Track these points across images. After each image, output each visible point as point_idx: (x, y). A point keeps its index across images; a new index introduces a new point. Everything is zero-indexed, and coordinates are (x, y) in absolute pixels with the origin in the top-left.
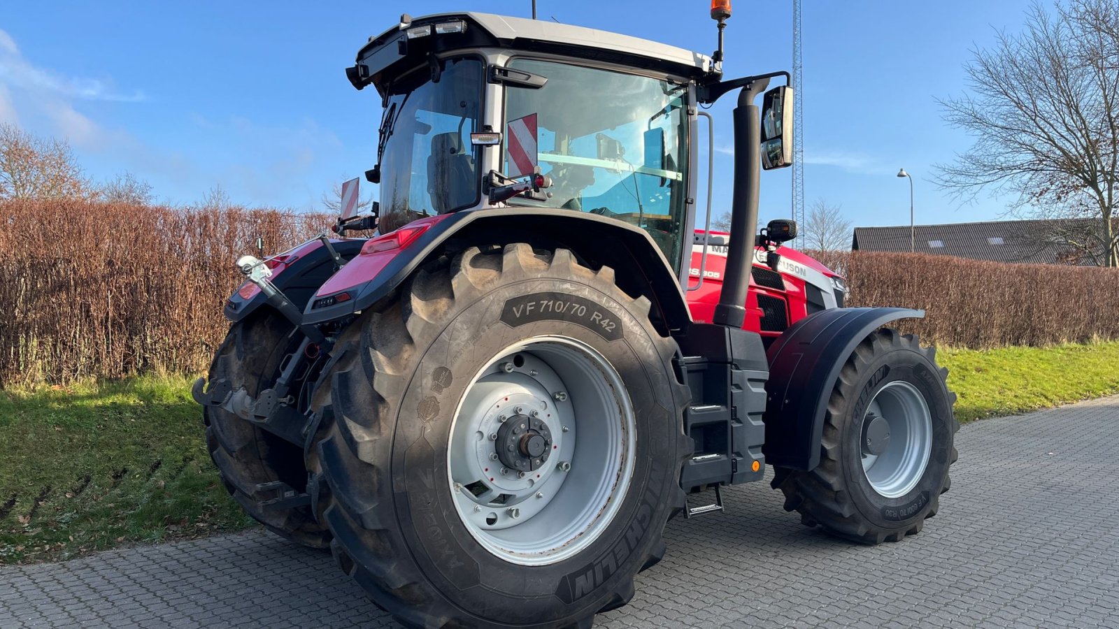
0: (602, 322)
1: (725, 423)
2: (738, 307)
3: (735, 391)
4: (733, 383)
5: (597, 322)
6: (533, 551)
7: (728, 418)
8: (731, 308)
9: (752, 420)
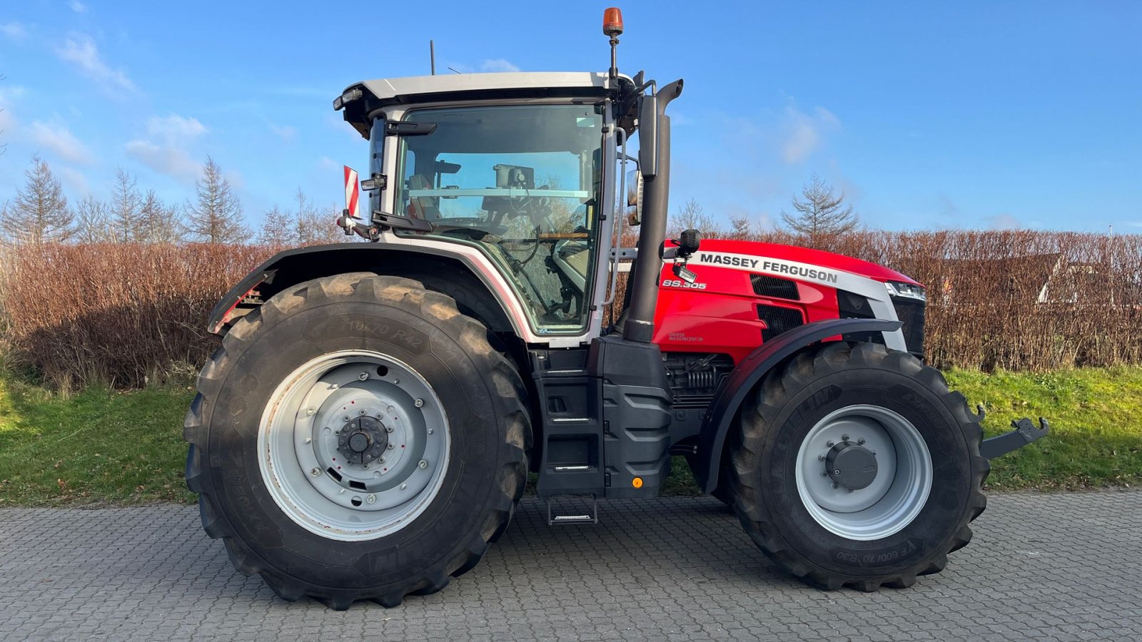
0: (406, 339)
1: (596, 436)
2: (638, 321)
3: (607, 405)
4: (604, 397)
5: (401, 339)
6: (350, 530)
7: (600, 432)
8: (632, 323)
9: (635, 436)
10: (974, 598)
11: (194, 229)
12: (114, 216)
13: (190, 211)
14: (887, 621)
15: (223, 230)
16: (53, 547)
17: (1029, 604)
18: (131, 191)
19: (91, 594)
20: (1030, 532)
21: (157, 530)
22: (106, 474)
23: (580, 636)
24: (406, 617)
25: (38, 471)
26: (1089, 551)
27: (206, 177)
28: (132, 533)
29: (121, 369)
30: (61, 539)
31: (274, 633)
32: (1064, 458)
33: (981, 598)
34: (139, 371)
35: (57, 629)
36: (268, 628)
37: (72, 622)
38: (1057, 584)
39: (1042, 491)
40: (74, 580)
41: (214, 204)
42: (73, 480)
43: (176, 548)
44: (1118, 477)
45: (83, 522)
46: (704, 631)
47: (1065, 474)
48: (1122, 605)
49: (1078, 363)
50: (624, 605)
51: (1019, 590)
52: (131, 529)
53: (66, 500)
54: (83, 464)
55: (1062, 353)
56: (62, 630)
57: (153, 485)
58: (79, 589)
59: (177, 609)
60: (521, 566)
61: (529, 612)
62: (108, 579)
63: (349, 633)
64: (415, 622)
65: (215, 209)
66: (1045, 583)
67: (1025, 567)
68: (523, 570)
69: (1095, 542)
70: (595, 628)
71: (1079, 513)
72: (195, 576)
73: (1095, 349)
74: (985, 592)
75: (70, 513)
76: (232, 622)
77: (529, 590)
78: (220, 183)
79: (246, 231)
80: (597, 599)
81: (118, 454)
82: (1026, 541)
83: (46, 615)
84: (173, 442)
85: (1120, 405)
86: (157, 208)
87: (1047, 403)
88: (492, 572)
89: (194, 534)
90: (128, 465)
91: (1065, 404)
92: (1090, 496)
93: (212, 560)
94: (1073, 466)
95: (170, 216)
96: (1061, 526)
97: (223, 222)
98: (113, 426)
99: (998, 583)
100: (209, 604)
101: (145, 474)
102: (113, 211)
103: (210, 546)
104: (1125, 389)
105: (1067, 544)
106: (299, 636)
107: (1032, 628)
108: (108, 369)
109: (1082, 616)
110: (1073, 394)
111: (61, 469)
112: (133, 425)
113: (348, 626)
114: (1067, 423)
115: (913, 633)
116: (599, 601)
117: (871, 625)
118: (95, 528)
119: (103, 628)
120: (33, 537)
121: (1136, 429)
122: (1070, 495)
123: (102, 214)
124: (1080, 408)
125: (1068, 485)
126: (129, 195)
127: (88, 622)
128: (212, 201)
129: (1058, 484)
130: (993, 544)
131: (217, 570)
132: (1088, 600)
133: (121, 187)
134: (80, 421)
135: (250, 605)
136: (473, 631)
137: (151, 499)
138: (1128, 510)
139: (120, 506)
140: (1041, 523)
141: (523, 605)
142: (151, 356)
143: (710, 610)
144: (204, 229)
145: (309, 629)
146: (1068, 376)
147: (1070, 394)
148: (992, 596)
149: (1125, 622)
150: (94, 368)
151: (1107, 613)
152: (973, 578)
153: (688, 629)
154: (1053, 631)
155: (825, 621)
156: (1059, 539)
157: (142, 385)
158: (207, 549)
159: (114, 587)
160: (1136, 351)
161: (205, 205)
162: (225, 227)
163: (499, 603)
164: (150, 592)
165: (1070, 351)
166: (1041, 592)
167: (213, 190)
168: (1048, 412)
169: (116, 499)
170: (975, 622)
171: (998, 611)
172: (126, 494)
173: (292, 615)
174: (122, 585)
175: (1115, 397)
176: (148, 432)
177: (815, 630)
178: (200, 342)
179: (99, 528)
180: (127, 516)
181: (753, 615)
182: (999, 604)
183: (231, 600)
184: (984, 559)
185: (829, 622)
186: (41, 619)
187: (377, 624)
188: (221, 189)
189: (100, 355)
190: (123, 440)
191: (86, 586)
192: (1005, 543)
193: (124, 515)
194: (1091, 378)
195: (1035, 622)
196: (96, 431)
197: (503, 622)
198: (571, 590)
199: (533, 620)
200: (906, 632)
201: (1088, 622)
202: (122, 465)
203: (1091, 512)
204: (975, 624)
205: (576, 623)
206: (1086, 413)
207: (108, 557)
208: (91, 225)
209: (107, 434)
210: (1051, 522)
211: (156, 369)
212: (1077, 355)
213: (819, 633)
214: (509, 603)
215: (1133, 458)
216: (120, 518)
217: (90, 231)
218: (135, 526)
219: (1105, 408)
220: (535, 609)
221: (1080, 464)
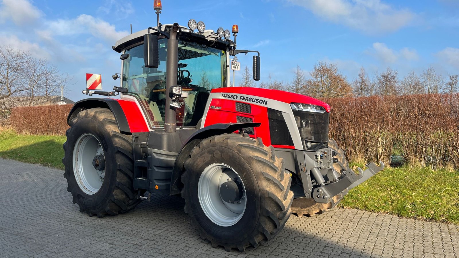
3: (149, 156)
4: (148, 153)
9: (157, 169)
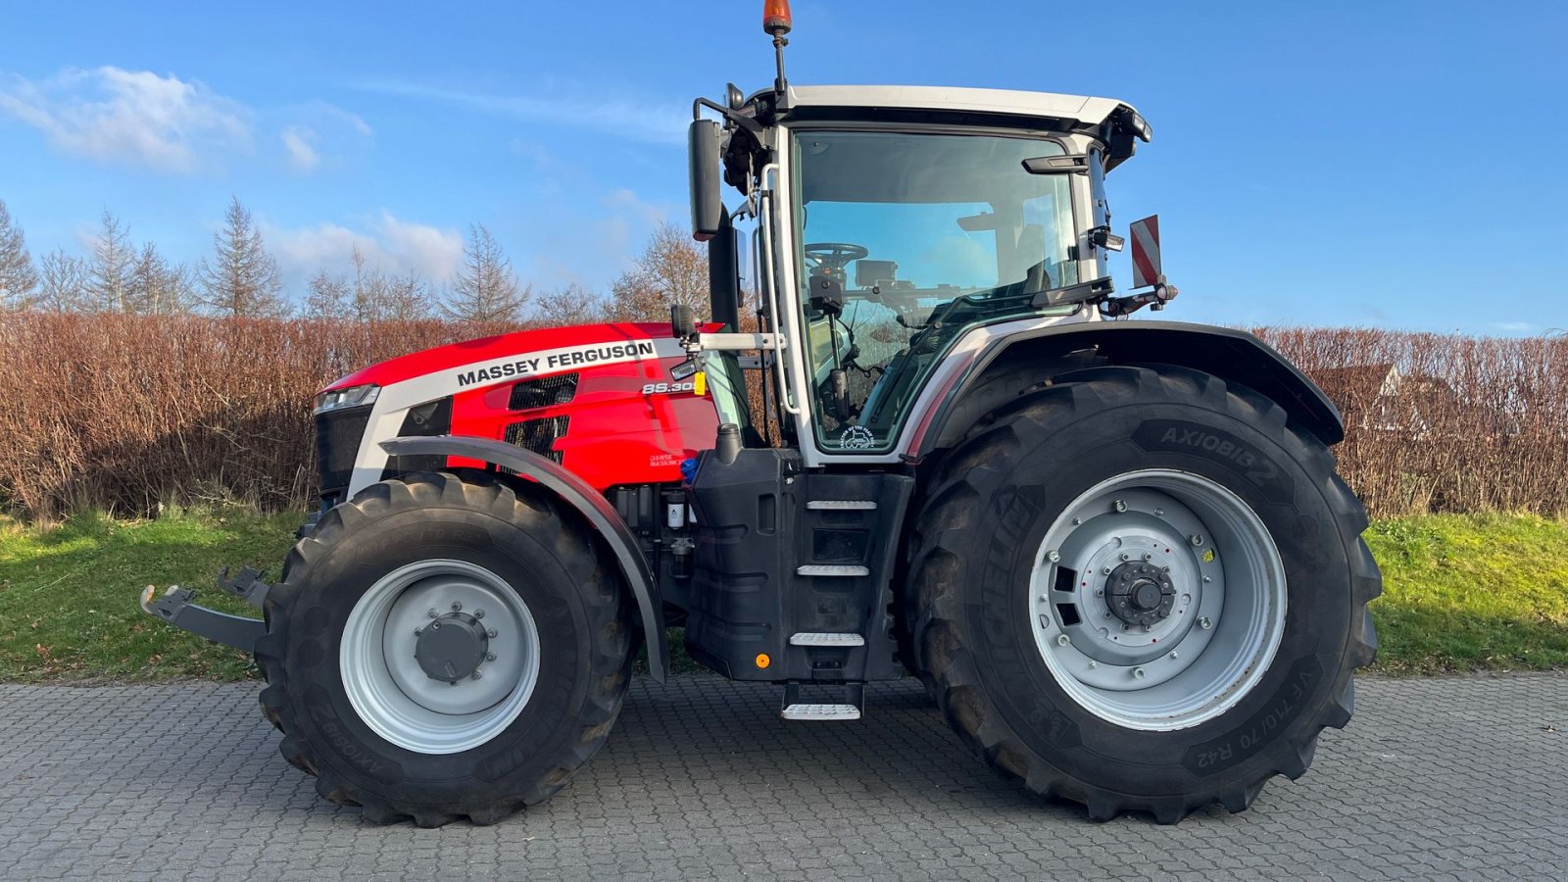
10: (1318, 814)
11: (209, 300)
12: (95, 278)
13: (204, 274)
14: (1207, 843)
15: (251, 303)
16: (39, 738)
17: (1391, 822)
18: (120, 244)
19: (103, 803)
20: (1381, 729)
21: (185, 717)
22: (105, 638)
23: (799, 862)
24: (556, 836)
25: (8, 633)
26: (1460, 754)
27: (229, 227)
28: (150, 721)
29: (123, 491)
30: (49, 727)
31: (373, 857)
32: (1419, 632)
33: (1326, 813)
34: (149, 494)
35: (59, 850)
36: (363, 850)
37: (80, 841)
38: (1424, 796)
39: (1390, 676)
40: (76, 784)
41: (239, 265)
42: (60, 646)
43: (215, 741)
44: (1489, 659)
45: (75, 704)
46: (967, 856)
47: (1419, 653)
48: (1512, 824)
49: (1434, 508)
50: (854, 822)
51: (1375, 804)
52: (148, 715)
53: (50, 673)
54: (71, 624)
55: (1413, 493)
56: (68, 852)
57: (174, 654)
58: (85, 797)
59: (230, 825)
60: (706, 768)
61: (725, 830)
62: (124, 783)
63: (479, 858)
64: (568, 842)
65: (240, 272)
66: (1408, 795)
67: (1379, 773)
68: (710, 774)
69: (1467, 742)
70: (818, 852)
71: (1440, 704)
72: (249, 780)
73: (1455, 489)
74: (1332, 805)
75: (56, 692)
76: (311, 843)
77: (720, 801)
78: (249, 235)
79: (283, 305)
80: (816, 813)
81: (122, 611)
82: (1377, 739)
83: (41, 832)
84: (201, 596)
85: (1489, 563)
86: (157, 269)
87: (1394, 560)
88: (667, 777)
89: (239, 722)
90: (137, 627)
91: (1417, 561)
92: (1453, 682)
93: (271, 757)
94: (1430, 643)
95: (175, 280)
96: (1421, 721)
97: (250, 290)
98: (113, 572)
99: (1346, 793)
100: (273, 820)
101: (162, 639)
102: (93, 271)
103: (266, 739)
104: (1496, 543)
105: (1431, 744)
106: (409, 861)
107: (1398, 853)
108: (105, 490)
109: (1461, 837)
110: (1428, 548)
111: (40, 630)
112: (143, 570)
113: (476, 848)
114: (1421, 586)
115: (1244, 859)
116: (820, 816)
117: (1187, 848)
118: (96, 713)
119: (126, 849)
120: (8, 724)
121: (1511, 596)
122: (1428, 680)
123: (77, 274)
124: (1438, 567)
125: (1423, 668)
126: (118, 250)
127: (103, 841)
128: (236, 261)
129: (1411, 666)
130: (1335, 743)
131: (279, 772)
132: (1467, 818)
133: (106, 238)
134: (67, 564)
135: (333, 819)
136: (651, 855)
137: (172, 674)
138: (1506, 702)
139: (127, 683)
140: (1394, 717)
141: (715, 821)
142: (167, 473)
143: (971, 828)
144: (222, 299)
145: (423, 851)
146: (1420, 525)
147: (1424, 548)
148: (1340, 810)
149: (1518, 846)
150: (84, 488)
151: (1494, 834)
152: (1313, 787)
153: (945, 853)
154: (1425, 857)
155: (1125, 843)
156: (1419, 739)
157: (154, 515)
158: (261, 744)
159: (135, 795)
160: (1509, 494)
161: (225, 265)
162: (253, 298)
163: (683, 817)
164: (187, 802)
165: (1423, 491)
166: (1405, 806)
167: (239, 245)
168: (1396, 571)
169: (121, 674)
170: (1323, 844)
171: (1350, 830)
172: (135, 667)
173: (393, 833)
174: (146, 791)
175: (1482, 553)
176: (165, 580)
177: (1114, 855)
178: (240, 455)
179: (102, 713)
180: (139, 697)
181: (1029, 836)
182: (1351, 822)
183: (305, 813)
184: (1325, 763)
185: (1132, 843)
186: (36, 838)
187: (515, 844)
188: (250, 245)
189: (94, 470)
190: (129, 591)
191: (94, 792)
192: (1350, 743)
193: (135, 696)
194: (1450, 527)
195: (1400, 845)
196: (89, 578)
197: (691, 842)
198: (780, 800)
199: (731, 840)
200: (1234, 857)
201: (1470, 845)
202: (129, 627)
203: (1457, 704)
204: (1323, 848)
205: (791, 845)
206: (1446, 573)
207: (120, 752)
208: (60, 291)
209: (105, 582)
210: (1407, 716)
211: (174, 492)
212: (1432, 496)
213: (1119, 858)
214: (696, 817)
215: (1509, 634)
216: (129, 700)
217: (59, 299)
218: (153, 710)
219: (1469, 567)
220: (732, 826)
221: (1438, 641)
